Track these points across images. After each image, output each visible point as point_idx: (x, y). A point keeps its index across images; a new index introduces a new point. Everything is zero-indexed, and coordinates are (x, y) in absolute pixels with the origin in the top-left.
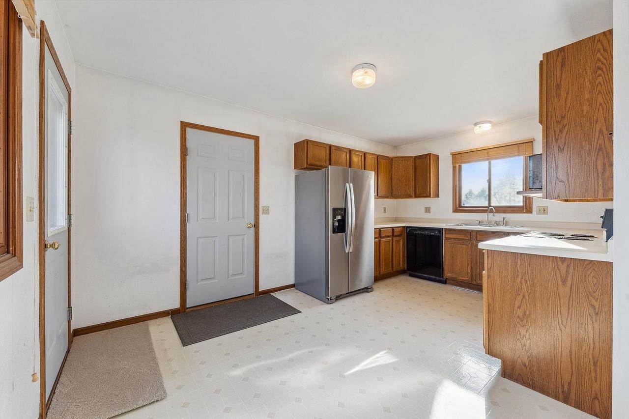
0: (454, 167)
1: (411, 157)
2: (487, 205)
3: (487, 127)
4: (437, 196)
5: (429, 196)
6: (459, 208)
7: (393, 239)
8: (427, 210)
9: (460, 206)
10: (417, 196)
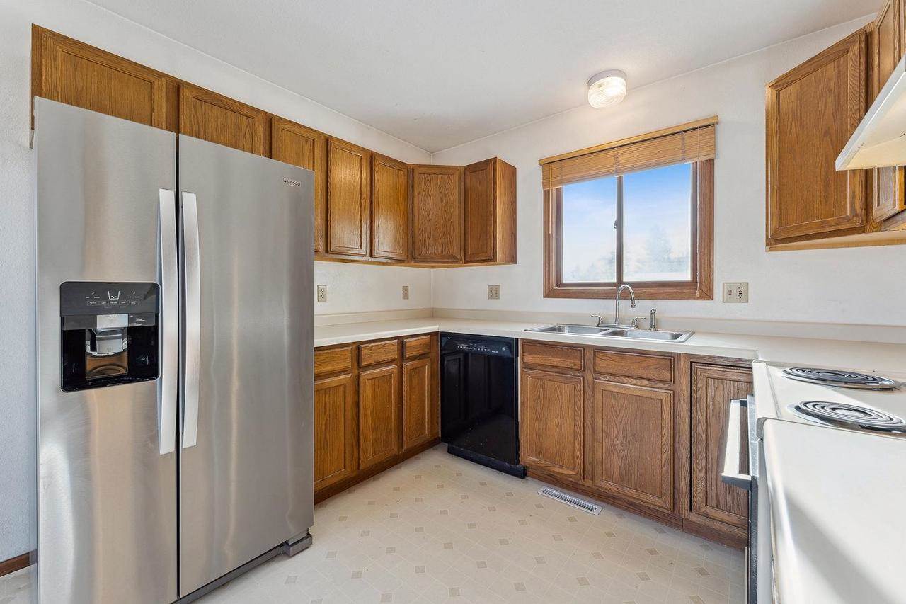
0: (546, 193)
1: (455, 168)
2: (614, 280)
3: (614, 87)
4: (512, 259)
5: (491, 259)
6: (556, 288)
7: (401, 367)
8: (494, 292)
9: (559, 283)
10: (469, 259)
